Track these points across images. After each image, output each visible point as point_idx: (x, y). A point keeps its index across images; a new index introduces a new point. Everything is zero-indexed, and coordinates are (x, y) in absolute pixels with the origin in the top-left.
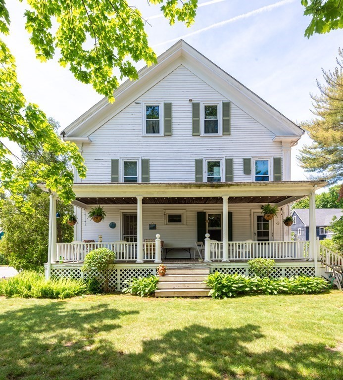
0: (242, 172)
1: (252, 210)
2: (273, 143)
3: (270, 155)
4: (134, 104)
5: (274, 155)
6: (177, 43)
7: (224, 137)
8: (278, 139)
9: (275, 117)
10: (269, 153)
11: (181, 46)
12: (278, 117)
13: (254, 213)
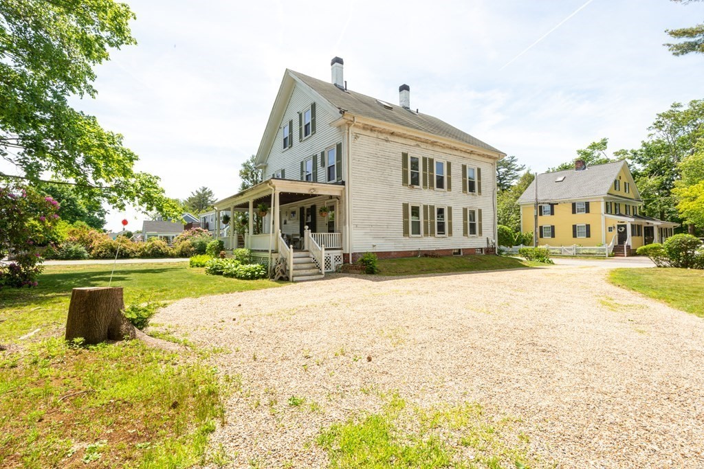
0: (321, 165)
4: (280, 129)
5: (337, 142)
7: (313, 136)
10: (334, 140)
13: (327, 203)
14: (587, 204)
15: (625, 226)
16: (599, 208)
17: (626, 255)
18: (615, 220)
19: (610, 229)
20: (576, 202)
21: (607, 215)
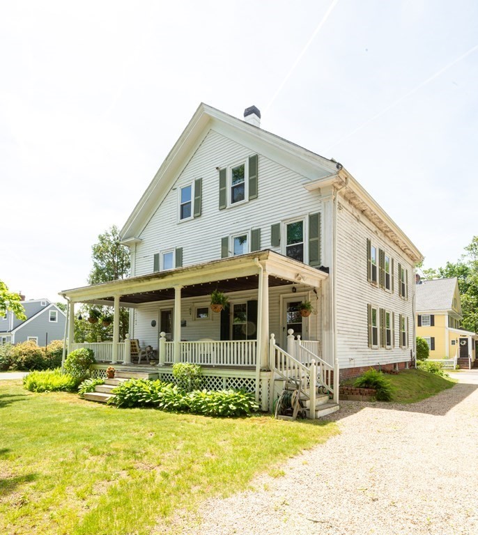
0: (270, 244)
1: (281, 295)
2: (310, 194)
3: (304, 213)
4: (172, 191)
5: (309, 211)
6: (198, 110)
7: (252, 202)
8: (315, 186)
9: (301, 157)
10: (303, 209)
11: (203, 109)
12: (305, 155)
13: (284, 298)
14: (432, 317)
15: (467, 340)
16: (442, 321)
17: (470, 367)
18: (458, 333)
19: (453, 342)
20: (422, 315)
21: (450, 329)
